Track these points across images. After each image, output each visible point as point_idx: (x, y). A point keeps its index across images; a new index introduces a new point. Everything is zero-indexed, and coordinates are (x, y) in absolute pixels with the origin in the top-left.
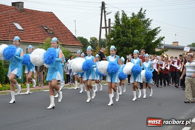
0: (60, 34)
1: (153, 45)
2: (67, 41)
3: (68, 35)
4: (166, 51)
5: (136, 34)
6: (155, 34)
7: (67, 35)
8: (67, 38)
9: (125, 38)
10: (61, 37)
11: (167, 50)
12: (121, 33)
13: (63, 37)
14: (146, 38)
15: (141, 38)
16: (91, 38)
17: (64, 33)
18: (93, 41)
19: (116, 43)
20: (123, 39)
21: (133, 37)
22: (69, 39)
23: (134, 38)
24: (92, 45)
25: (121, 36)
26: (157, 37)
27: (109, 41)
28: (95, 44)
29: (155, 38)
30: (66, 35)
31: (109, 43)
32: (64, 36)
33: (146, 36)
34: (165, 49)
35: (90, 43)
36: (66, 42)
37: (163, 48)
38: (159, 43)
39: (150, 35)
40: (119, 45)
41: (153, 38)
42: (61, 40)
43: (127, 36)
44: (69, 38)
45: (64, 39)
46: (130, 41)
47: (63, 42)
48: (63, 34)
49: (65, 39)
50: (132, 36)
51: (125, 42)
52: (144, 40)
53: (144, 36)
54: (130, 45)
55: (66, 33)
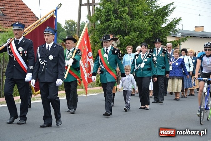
0: (14, 15)
1: (164, 32)
3: (28, 16)
4: (183, 41)
5: (136, 14)
6: (166, 14)
7: (27, 16)
8: (26, 21)
9: (119, 20)
11: (186, 40)
12: (111, 13)
14: (151, 21)
15: (144, 20)
16: (67, 22)
17: (21, 13)
18: (70, 26)
19: (104, 29)
20: (115, 22)
21: (131, 20)
23: (133, 21)
24: (68, 32)
25: (112, 17)
26: (169, 19)
27: (93, 25)
28: (73, 31)
29: (166, 20)
30: (24, 16)
31: (93, 29)
32: (22, 18)
33: (152, 17)
34: (183, 37)
35: (66, 30)
37: (180, 36)
38: (172, 28)
39: (159, 15)
40: (110, 31)
41: (162, 21)
43: (121, 18)
46: (126, 26)
48: (20, 16)
50: (130, 17)
51: (119, 28)
52: (149, 23)
53: (149, 17)
54: (127, 31)
55: (25, 14)
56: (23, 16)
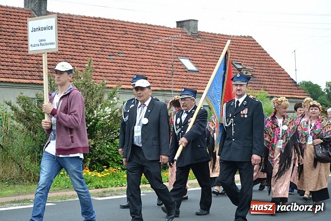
0: (265, 77)
2: (280, 90)
3: (282, 78)
7: (280, 78)
8: (279, 83)
10: (269, 83)
13: (272, 83)
16: (328, 84)
17: (273, 74)
22: (283, 87)
24: (329, 96)
30: (277, 78)
32: (274, 80)
35: (326, 93)
36: (277, 92)
42: (268, 89)
44: (284, 84)
45: (273, 86)
47: (272, 92)
48: (272, 77)
49: (276, 86)
55: (278, 75)
56: (275, 77)
